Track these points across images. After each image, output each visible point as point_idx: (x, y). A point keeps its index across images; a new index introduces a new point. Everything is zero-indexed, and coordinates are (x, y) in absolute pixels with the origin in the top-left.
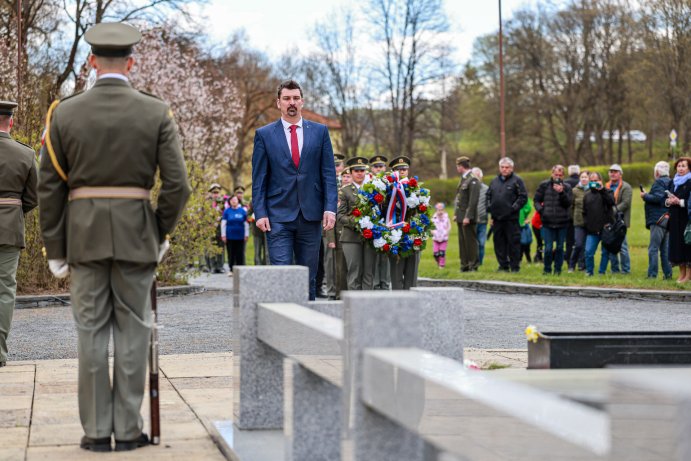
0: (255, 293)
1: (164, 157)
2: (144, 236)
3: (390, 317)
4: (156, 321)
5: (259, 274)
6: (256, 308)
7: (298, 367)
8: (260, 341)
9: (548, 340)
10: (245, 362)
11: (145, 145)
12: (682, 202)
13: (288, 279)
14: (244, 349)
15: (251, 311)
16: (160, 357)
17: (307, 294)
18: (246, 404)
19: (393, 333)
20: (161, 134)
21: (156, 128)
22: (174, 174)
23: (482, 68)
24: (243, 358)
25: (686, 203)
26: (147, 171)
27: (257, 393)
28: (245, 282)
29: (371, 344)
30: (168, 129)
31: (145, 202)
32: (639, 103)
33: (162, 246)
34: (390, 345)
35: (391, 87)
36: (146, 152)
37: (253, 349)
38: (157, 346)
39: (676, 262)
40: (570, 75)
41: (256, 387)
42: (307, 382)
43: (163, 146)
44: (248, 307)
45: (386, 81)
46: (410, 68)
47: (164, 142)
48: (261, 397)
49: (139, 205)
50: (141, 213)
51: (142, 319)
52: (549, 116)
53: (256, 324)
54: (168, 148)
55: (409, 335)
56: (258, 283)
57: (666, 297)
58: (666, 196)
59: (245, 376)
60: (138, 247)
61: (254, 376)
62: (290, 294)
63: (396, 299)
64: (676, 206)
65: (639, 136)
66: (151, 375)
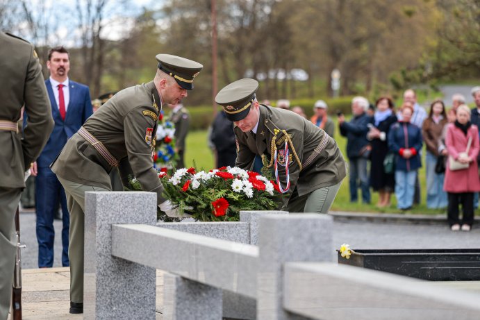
0: (110, 215)
1: (31, 93)
2: (12, 165)
3: (306, 236)
4: (19, 241)
5: (114, 199)
6: (111, 228)
7: (180, 279)
8: (114, 257)
9: (361, 256)
10: (100, 277)
11: (14, 82)
12: (383, 136)
13: (139, 203)
14: (100, 266)
15: (107, 232)
16: (23, 271)
17: (156, 217)
18: (101, 315)
19: (309, 249)
20: (28, 72)
21: (23, 68)
22: (41, 108)
23: (160, 11)
24: (100, 273)
25: (387, 136)
26: (15, 105)
27: (111, 304)
28: (102, 206)
29: (291, 259)
30: (34, 68)
31: (13, 133)
32: (304, 46)
33: (26, 173)
34: (306, 260)
35: (80, 26)
36: (15, 89)
37: (108, 265)
38: (20, 263)
39: (376, 189)
40: (241, 20)
41: (111, 299)
42: (187, 294)
43: (30, 83)
44: (103, 227)
45: (77, 21)
46: (99, 9)
47: (31, 79)
48: (114, 309)
49: (7, 136)
50: (10, 143)
51: (9, 239)
52: (222, 55)
53: (111, 243)
54: (35, 85)
55: (322, 251)
56: (113, 207)
57: (370, 220)
58: (368, 130)
59: (100, 290)
60: (7, 174)
61: (108, 290)
62: (141, 216)
63: (311, 220)
64: (377, 139)
65: (301, 75)
66: (14, 289)
